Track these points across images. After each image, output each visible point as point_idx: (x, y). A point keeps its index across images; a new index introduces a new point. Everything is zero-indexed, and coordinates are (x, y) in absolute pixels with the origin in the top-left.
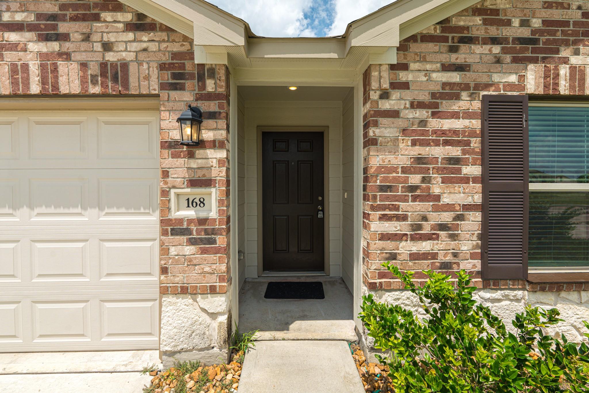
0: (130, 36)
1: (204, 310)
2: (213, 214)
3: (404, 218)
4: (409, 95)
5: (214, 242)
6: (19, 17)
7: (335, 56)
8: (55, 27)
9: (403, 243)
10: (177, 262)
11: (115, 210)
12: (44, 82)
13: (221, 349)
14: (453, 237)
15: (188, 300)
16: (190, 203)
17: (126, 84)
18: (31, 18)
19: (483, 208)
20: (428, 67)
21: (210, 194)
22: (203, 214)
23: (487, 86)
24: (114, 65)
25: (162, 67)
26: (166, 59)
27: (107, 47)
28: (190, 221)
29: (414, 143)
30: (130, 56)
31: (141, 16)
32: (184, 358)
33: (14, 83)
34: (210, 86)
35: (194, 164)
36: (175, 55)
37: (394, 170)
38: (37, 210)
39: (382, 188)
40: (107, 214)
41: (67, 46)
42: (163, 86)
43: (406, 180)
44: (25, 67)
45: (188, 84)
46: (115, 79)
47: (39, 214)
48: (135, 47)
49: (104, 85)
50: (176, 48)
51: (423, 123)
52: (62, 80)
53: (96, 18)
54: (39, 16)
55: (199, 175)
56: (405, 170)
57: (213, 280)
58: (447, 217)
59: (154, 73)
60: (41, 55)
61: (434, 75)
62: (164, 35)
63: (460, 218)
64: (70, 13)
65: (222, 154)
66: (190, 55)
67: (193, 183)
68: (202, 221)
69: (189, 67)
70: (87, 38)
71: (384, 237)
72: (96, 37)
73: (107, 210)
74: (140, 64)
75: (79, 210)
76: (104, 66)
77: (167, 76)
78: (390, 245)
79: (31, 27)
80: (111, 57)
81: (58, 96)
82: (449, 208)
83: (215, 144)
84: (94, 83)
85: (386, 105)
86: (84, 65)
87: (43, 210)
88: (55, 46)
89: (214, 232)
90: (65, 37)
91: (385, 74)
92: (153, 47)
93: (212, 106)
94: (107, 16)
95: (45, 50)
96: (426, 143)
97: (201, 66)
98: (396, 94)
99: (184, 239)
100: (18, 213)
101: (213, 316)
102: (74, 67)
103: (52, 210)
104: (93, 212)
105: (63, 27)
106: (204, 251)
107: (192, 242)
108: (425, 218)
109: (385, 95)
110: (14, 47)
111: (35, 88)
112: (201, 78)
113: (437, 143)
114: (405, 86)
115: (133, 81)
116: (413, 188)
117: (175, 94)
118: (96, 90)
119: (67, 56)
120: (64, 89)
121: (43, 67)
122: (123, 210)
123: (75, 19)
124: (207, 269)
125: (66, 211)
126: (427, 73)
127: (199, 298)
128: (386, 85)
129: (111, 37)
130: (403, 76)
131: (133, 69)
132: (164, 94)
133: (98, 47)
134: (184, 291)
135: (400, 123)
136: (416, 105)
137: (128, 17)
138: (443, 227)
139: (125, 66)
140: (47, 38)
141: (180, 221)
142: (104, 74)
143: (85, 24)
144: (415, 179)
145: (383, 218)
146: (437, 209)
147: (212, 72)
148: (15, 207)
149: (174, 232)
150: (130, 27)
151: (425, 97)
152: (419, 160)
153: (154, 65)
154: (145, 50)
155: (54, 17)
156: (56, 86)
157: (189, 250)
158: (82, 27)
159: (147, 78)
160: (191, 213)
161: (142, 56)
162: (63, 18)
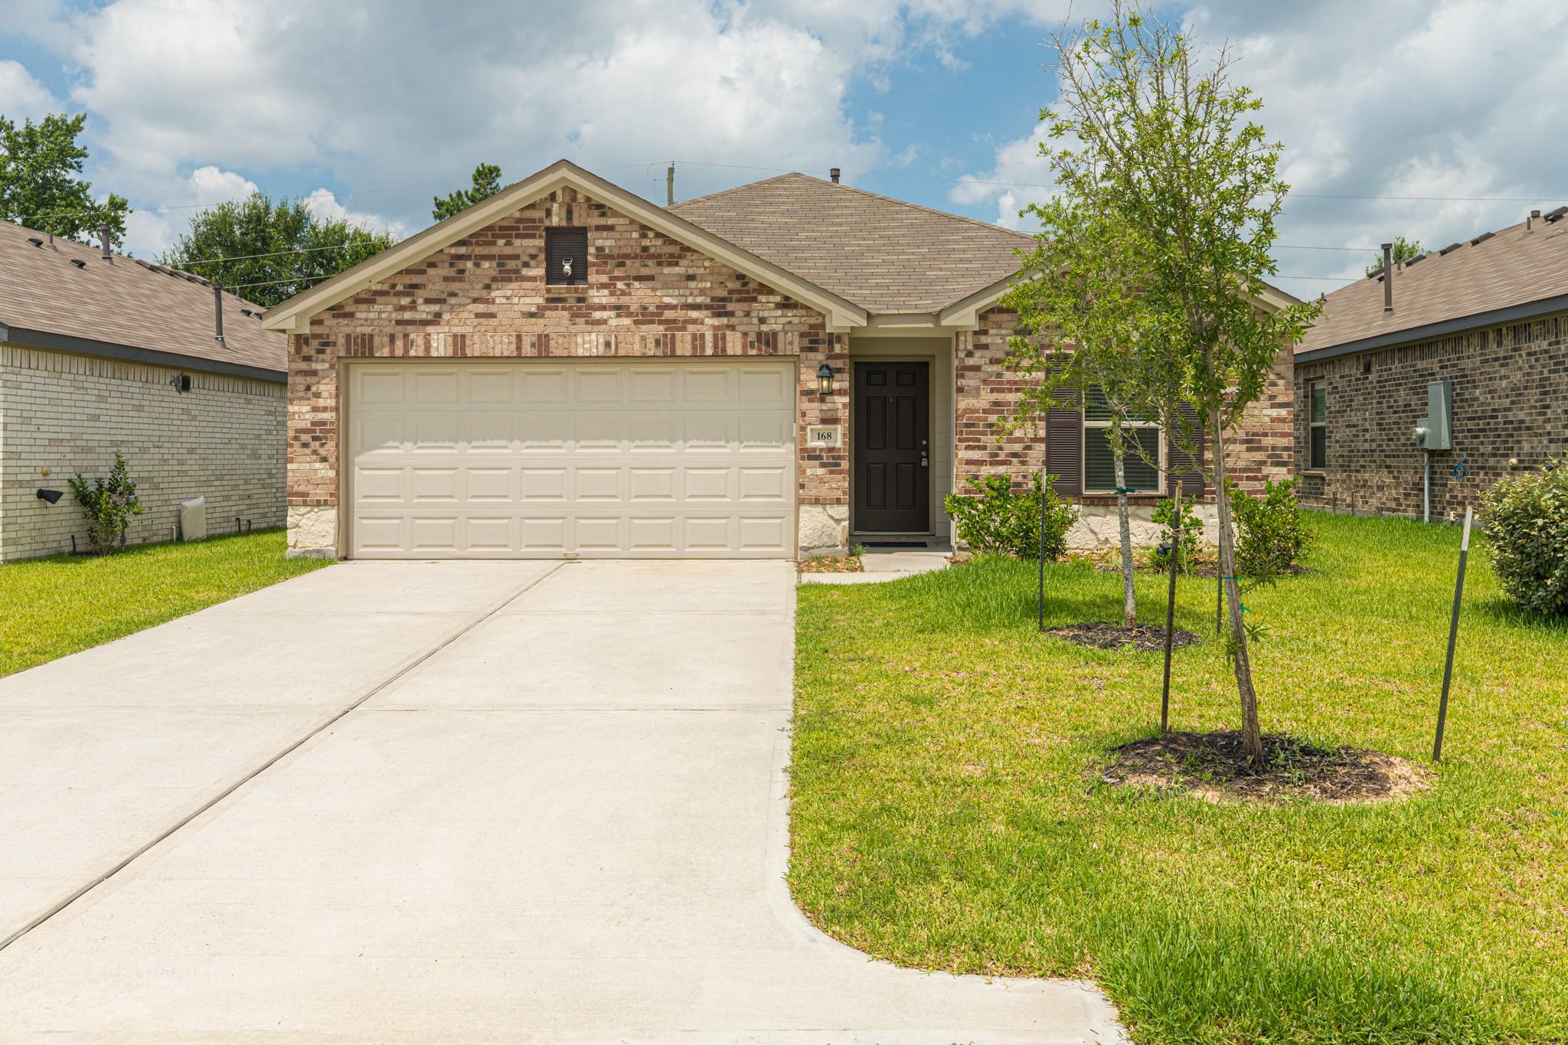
0: (779, 312)
1: (831, 517)
2: (839, 444)
3: (984, 448)
4: (988, 354)
5: (839, 465)
6: (699, 300)
7: (931, 325)
8: (724, 307)
9: (984, 468)
10: (811, 480)
11: (752, 443)
12: (715, 346)
13: (843, 546)
14: (1023, 463)
15: (820, 509)
16: (821, 437)
17: (775, 348)
18: (708, 301)
19: (1048, 440)
20: (1003, 332)
21: (836, 430)
22: (831, 445)
23: (1050, 346)
24: (767, 334)
25: (802, 335)
26: (805, 329)
27: (762, 321)
28: (822, 450)
29: (992, 391)
30: (778, 328)
31: (787, 298)
32: (816, 552)
33: (694, 348)
34: (837, 349)
35: (825, 407)
36: (811, 326)
37: (976, 411)
38: (690, 443)
39: (967, 425)
40: (746, 447)
41: (733, 321)
42: (802, 349)
43: (986, 419)
44: (703, 336)
45: (821, 347)
46: (767, 344)
47: (691, 447)
48: (783, 320)
49: (759, 349)
50: (813, 321)
51: (999, 375)
52: (729, 345)
53: (755, 300)
54: (713, 299)
55: (829, 415)
56: (985, 411)
57: (839, 494)
58: (1018, 447)
59: (797, 340)
60: (715, 328)
61: (1008, 338)
62: (804, 312)
63: (1028, 448)
64: (735, 296)
65: (846, 400)
66: (823, 326)
67: (824, 421)
68: (831, 450)
69: (821, 336)
70: (747, 314)
71: (969, 462)
72: (754, 314)
73: (745, 443)
74: (786, 333)
75: (723, 443)
76: (759, 334)
77: (806, 341)
78: (973, 468)
79: (707, 307)
80: (764, 328)
81: (725, 356)
82: (1020, 440)
83: (840, 392)
84: (752, 346)
85: (970, 362)
86: (745, 334)
87: (695, 442)
88: (725, 320)
89: (840, 458)
90: (731, 314)
91: (970, 338)
92: (796, 320)
93: (839, 364)
94: (763, 298)
95: (717, 323)
96: (1002, 391)
97: (831, 334)
98: (978, 354)
99: (816, 463)
100: (674, 445)
101: (838, 521)
102: (739, 335)
103: (701, 443)
104: (734, 444)
105: (730, 307)
106: (831, 472)
107: (823, 465)
108: (1001, 448)
109: (970, 354)
110: (695, 321)
111: (709, 351)
112: (831, 343)
113: (1010, 391)
114: (986, 347)
115: (780, 345)
116: (991, 425)
117: (811, 355)
118: (754, 352)
119: (732, 328)
120: (730, 352)
121: (715, 336)
122: (759, 443)
123: (739, 300)
124: (834, 486)
125: (713, 444)
126: (1003, 337)
127: (828, 507)
128: (970, 347)
129: (766, 314)
130: (984, 339)
131: (781, 337)
132: (803, 355)
133: (755, 321)
134: (817, 501)
135: (981, 375)
136: (994, 361)
137: (778, 299)
138: (1015, 455)
139: (775, 334)
140: (718, 315)
141: (814, 449)
142: (759, 340)
143: (746, 304)
144: (993, 418)
145: (968, 448)
146: (1010, 441)
147: (839, 339)
148: (672, 440)
149: (810, 458)
150: (779, 306)
151: (1000, 355)
152: (996, 404)
153: (796, 334)
154: (790, 322)
155: (723, 299)
156: (724, 350)
157: (821, 471)
158: (745, 306)
159: (791, 343)
160: (822, 444)
161: (787, 328)
162: (730, 300)
